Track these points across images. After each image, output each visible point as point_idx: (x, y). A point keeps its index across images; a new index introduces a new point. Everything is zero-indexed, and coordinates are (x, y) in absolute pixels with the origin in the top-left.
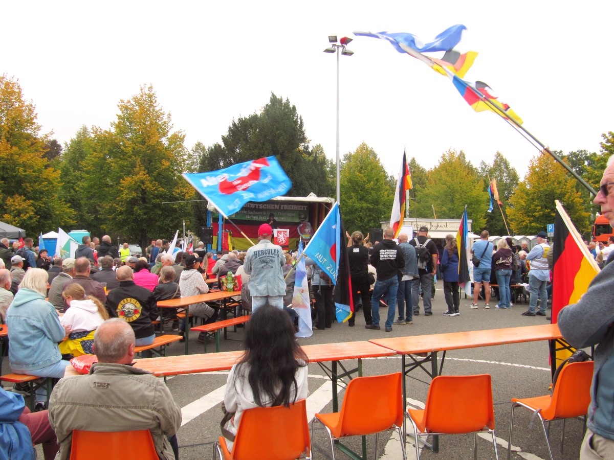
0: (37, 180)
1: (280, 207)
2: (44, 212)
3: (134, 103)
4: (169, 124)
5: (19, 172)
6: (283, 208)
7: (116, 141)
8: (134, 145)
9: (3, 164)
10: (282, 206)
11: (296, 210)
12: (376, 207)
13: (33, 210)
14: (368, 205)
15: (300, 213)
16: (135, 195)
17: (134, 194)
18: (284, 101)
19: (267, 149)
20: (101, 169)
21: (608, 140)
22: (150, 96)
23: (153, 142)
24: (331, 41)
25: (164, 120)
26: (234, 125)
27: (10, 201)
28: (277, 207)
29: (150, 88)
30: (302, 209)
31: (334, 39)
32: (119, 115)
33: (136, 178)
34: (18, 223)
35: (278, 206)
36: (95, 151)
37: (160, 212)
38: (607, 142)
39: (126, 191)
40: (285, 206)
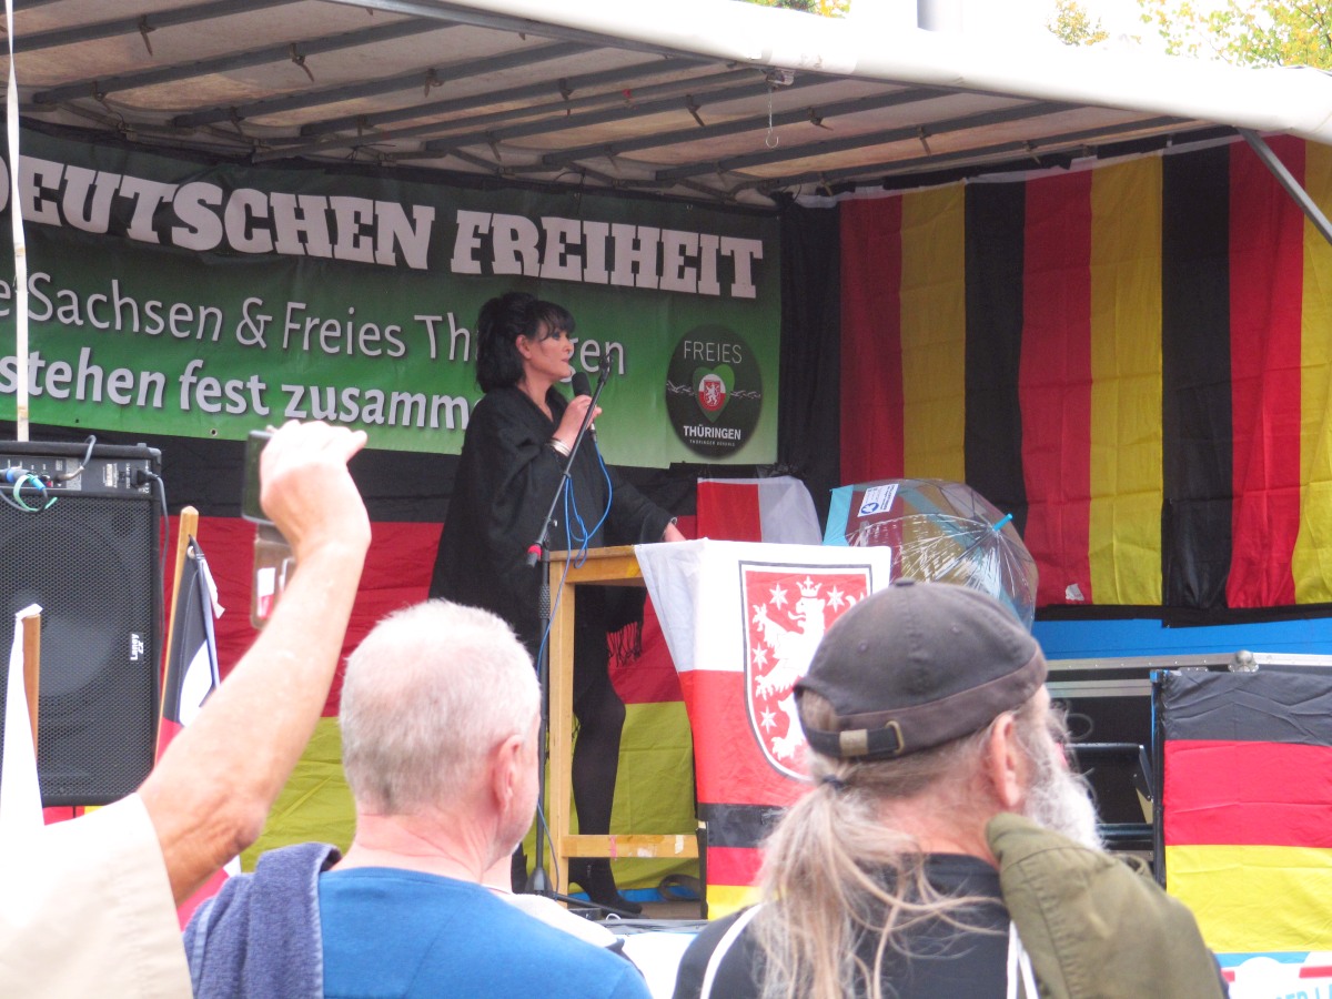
10: (467, 220)
11: (633, 293)
30: (710, 286)
35: (425, 215)
40: (503, 223)
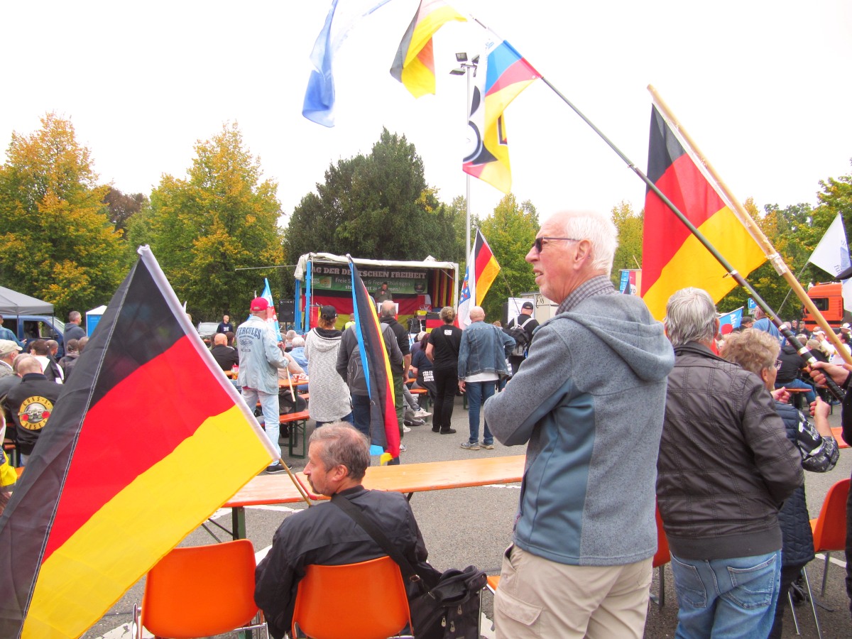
0: (94, 242)
1: (390, 275)
2: (102, 281)
3: (214, 144)
4: (258, 170)
5: (69, 232)
6: (395, 275)
7: (191, 192)
8: (211, 197)
9: (51, 222)
10: (393, 273)
11: (410, 279)
12: (524, 275)
13: (87, 280)
14: (514, 273)
15: (416, 282)
16: (212, 260)
17: (210, 259)
18: (399, 138)
19: (372, 199)
20: (173, 226)
21: (827, 188)
22: (235, 135)
23: (235, 193)
24: (459, 60)
25: (251, 165)
26: (332, 169)
27: (58, 268)
28: (386, 274)
29: (235, 124)
30: (420, 277)
31: (463, 57)
32: (195, 158)
33: (212, 238)
34: (68, 295)
35: (388, 273)
36: (166, 205)
37: (244, 282)
38: (825, 192)
39: (201, 255)
40: (397, 273)
